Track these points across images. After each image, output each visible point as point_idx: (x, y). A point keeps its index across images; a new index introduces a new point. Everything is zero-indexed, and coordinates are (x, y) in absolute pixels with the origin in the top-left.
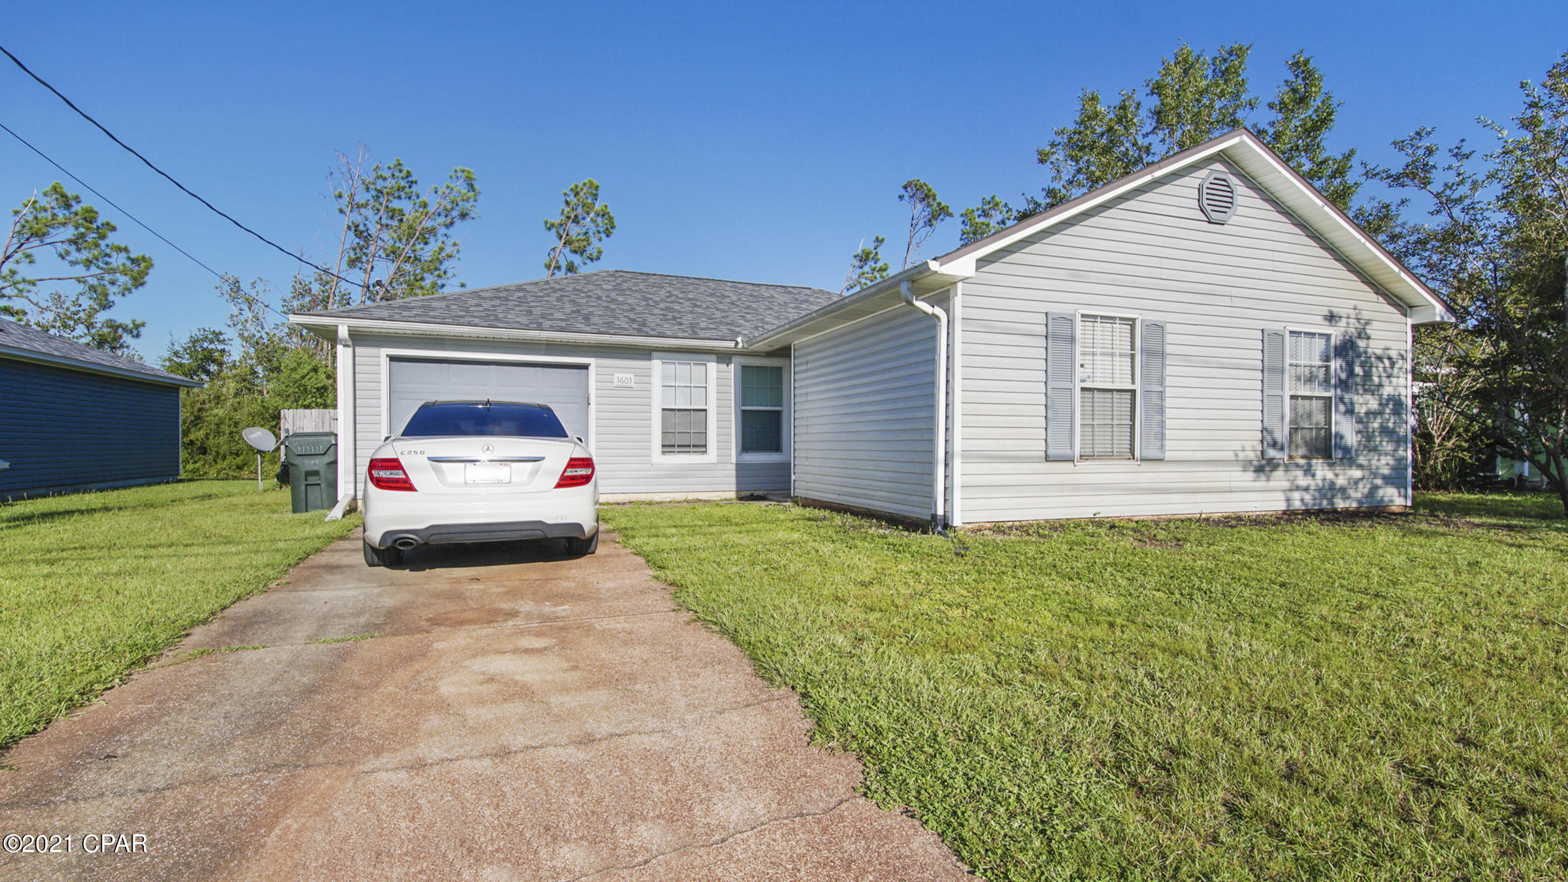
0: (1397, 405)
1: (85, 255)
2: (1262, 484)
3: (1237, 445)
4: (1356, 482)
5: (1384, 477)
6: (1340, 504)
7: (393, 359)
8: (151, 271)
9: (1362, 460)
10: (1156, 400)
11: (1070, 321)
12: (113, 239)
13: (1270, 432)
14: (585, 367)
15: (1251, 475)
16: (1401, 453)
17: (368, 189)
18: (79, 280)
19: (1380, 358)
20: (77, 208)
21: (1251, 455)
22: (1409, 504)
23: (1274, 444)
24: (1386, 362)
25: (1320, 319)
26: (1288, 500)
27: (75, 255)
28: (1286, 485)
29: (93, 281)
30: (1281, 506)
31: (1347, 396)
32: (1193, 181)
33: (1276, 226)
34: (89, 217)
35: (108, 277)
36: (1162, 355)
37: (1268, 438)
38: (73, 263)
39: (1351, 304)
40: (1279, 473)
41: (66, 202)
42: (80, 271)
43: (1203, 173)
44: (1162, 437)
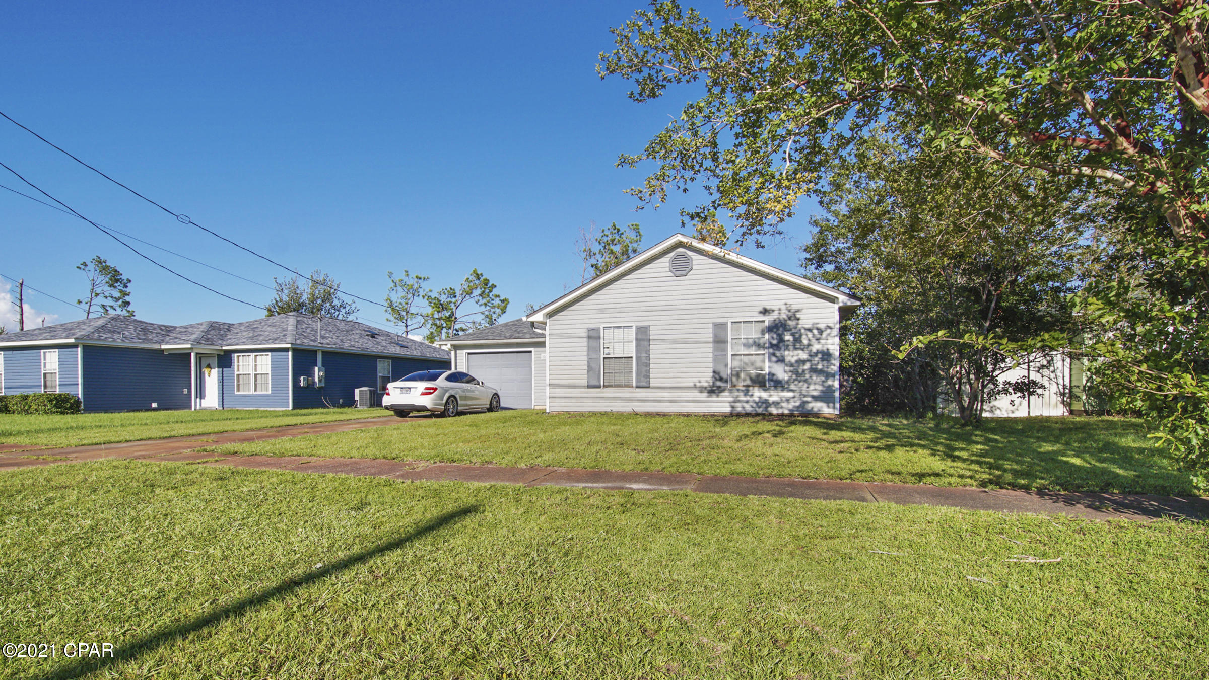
0: (826, 356)
1: (485, 301)
2: (714, 398)
3: (696, 380)
4: (788, 400)
5: (813, 397)
6: (774, 411)
7: (469, 354)
8: (508, 306)
9: (792, 387)
10: (644, 360)
11: (598, 330)
12: (495, 291)
13: (718, 374)
14: (531, 352)
15: (705, 394)
16: (830, 382)
17: (600, 243)
18: (482, 313)
19: (810, 330)
20: (482, 279)
21: (706, 384)
22: (837, 412)
23: (721, 379)
24: (815, 332)
25: (756, 314)
26: (733, 407)
27: (482, 302)
28: (731, 399)
29: (487, 313)
30: (727, 410)
31: (778, 353)
32: (666, 259)
33: (725, 270)
34: (486, 282)
35: (492, 310)
36: (648, 340)
37: (717, 377)
38: (481, 305)
39: (783, 302)
40: (726, 393)
41: (478, 277)
42: (483, 308)
43: (672, 254)
44: (649, 377)
